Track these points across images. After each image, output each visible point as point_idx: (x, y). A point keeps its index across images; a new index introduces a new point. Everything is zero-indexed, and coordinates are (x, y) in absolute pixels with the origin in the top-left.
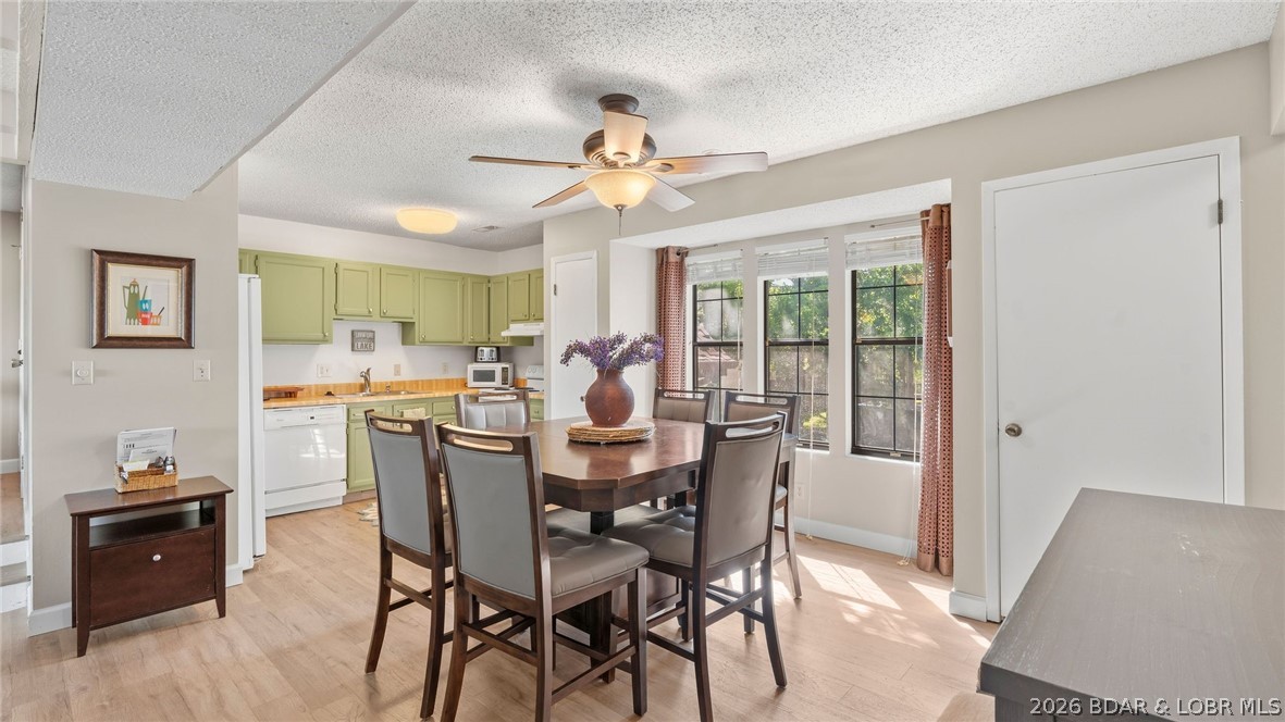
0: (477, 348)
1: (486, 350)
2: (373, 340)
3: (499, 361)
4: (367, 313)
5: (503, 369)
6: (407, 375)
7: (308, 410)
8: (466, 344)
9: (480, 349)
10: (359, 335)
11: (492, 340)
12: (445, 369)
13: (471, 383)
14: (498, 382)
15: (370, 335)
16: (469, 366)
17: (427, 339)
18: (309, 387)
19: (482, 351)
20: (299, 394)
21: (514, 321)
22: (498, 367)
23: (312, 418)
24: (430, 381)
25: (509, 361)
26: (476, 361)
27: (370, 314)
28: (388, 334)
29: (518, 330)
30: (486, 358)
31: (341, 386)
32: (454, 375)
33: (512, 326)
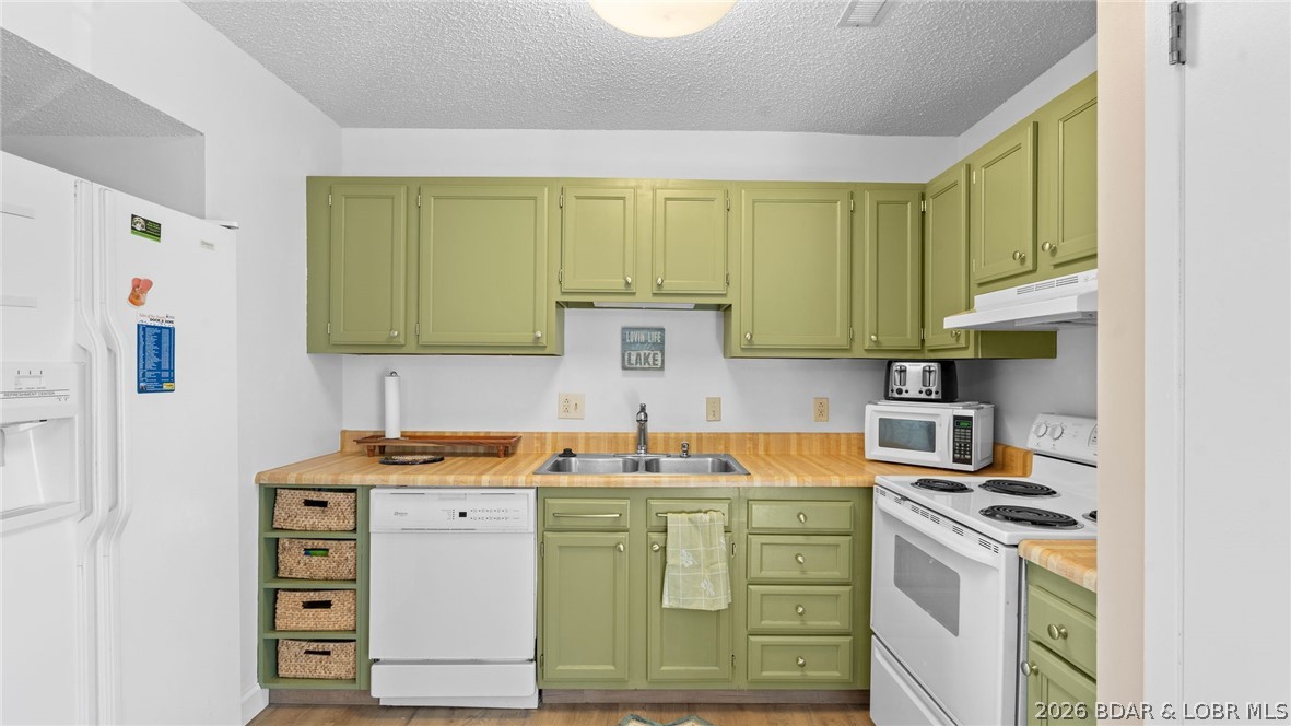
0: (890, 363)
1: (914, 369)
2: (660, 346)
3: (948, 395)
4: (621, 287)
5: (958, 420)
6: (733, 421)
7: (458, 498)
8: (858, 352)
9: (896, 366)
10: (634, 336)
11: (928, 343)
12: (822, 410)
13: (874, 450)
14: (942, 455)
15: (656, 337)
16: (869, 408)
17: (759, 341)
18: (541, 437)
19: (903, 371)
20: (521, 449)
21: (987, 284)
22: (943, 416)
23: (463, 514)
24: (785, 436)
25: (982, 398)
26: (887, 398)
27: (628, 290)
28: (691, 333)
29: (999, 308)
30: (913, 387)
31: (598, 437)
32: (839, 425)
33: (979, 300)
